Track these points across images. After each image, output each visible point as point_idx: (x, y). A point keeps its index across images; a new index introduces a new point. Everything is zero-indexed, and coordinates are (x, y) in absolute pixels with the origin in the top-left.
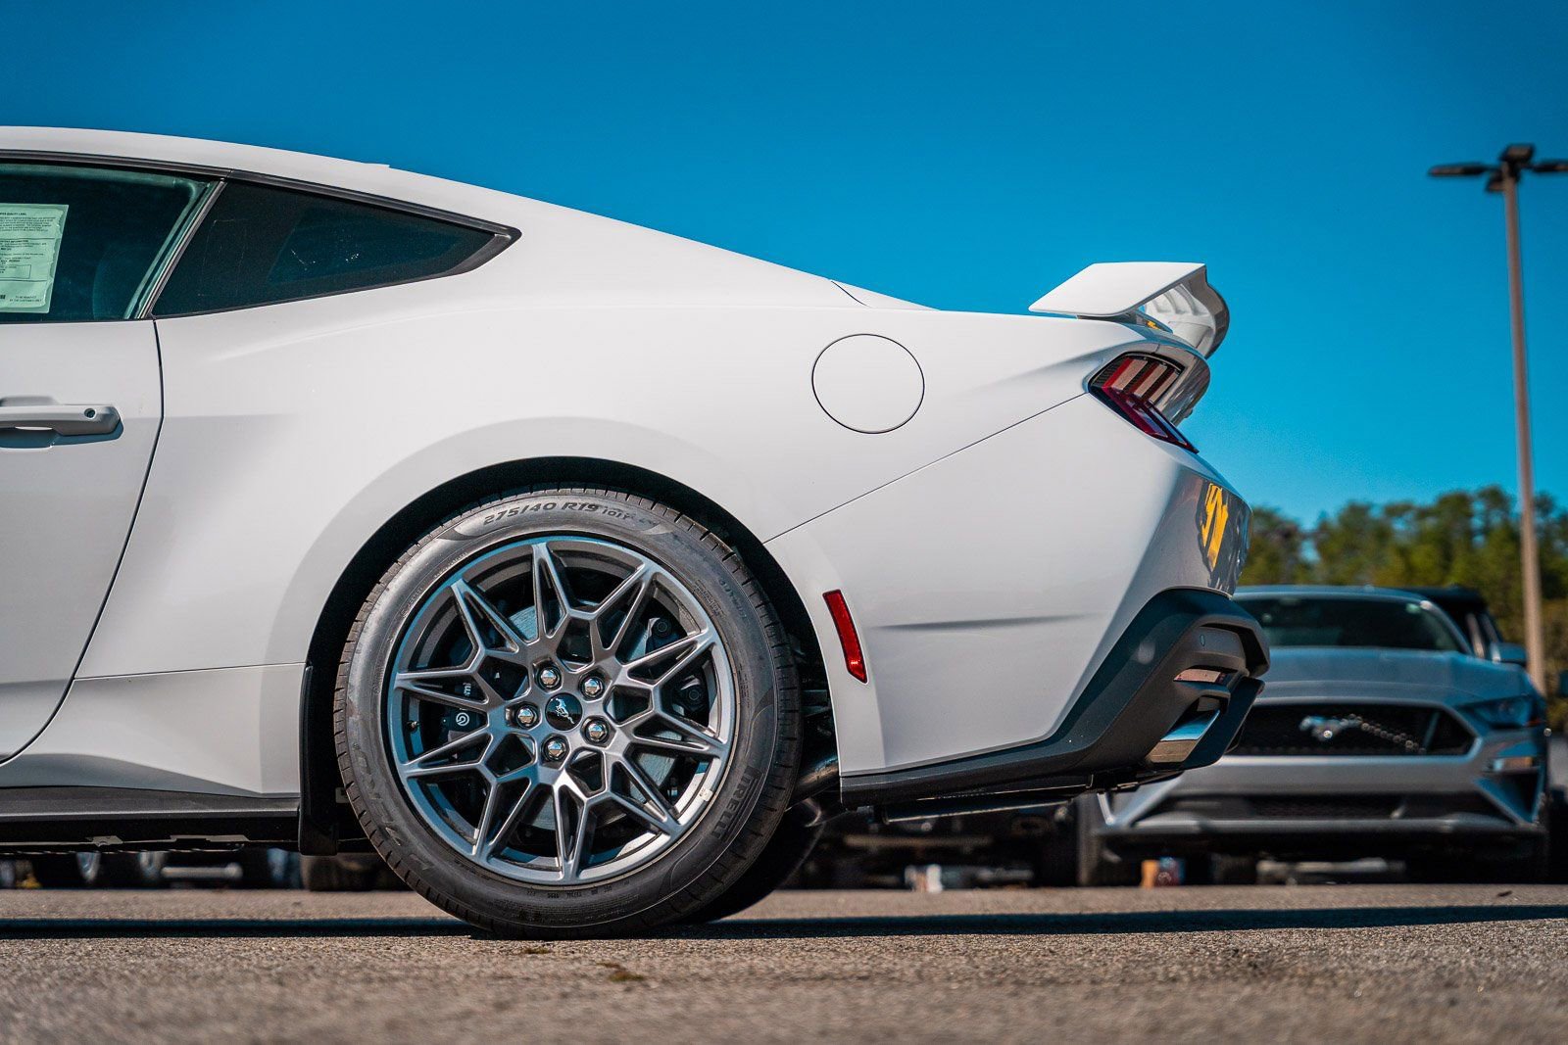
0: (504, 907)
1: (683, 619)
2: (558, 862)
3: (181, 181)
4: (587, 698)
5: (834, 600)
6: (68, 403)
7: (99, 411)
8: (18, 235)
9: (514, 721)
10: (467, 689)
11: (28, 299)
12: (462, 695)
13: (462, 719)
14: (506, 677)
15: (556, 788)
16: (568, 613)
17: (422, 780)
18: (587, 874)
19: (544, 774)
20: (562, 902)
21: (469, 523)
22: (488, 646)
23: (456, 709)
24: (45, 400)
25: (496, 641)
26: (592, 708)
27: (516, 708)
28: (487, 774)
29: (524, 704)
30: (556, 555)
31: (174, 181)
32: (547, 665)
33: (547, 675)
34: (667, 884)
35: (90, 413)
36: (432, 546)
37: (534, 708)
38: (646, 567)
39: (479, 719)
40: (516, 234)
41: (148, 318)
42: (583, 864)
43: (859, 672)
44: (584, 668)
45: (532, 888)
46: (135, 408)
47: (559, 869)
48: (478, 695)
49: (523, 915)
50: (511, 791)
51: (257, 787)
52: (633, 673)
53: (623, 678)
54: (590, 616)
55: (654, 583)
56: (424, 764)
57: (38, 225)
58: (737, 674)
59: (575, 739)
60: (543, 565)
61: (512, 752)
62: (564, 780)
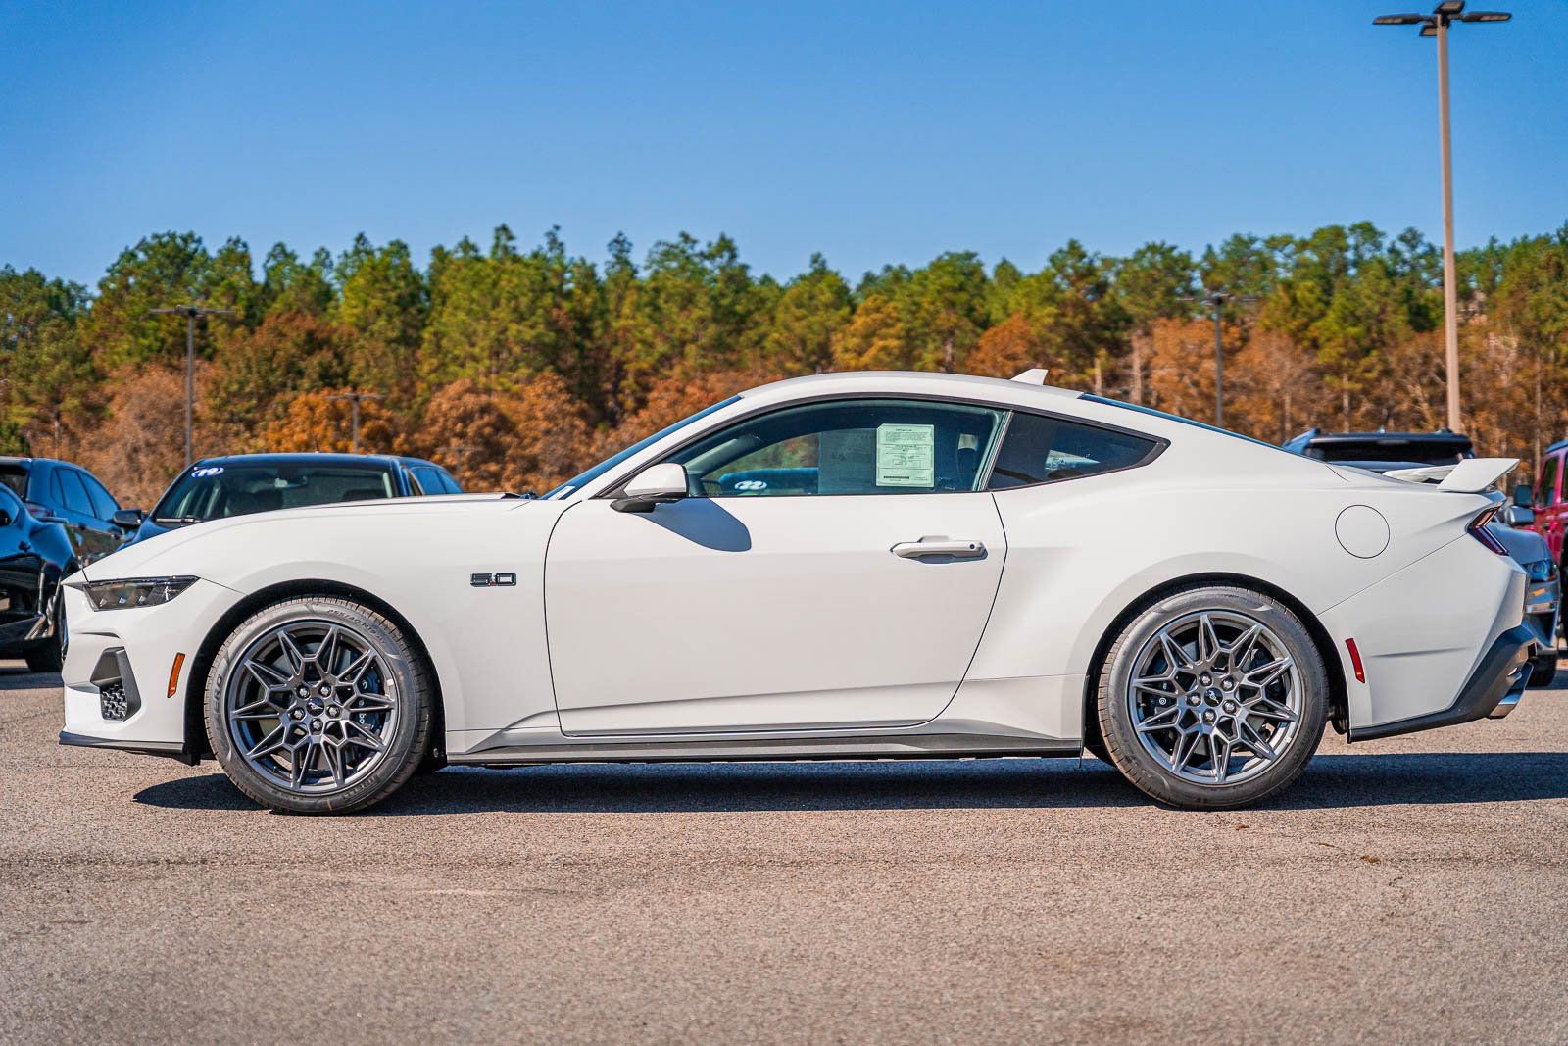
0: (1189, 796)
1: (1273, 651)
2: (1215, 771)
3: (989, 411)
4: (1225, 690)
5: (1350, 643)
6: (958, 542)
7: (977, 546)
8: (910, 442)
9: (1189, 702)
10: (1165, 686)
11: (921, 479)
12: (1162, 689)
13: (1162, 701)
14: (1186, 680)
15: (1212, 737)
16: (1218, 650)
17: (1146, 733)
18: (1230, 779)
19: (1205, 729)
20: (1218, 793)
21: (1167, 604)
22: (1179, 666)
23: (1159, 696)
24: (945, 538)
25: (1182, 662)
26: (1228, 696)
27: (1189, 696)
28: (1179, 729)
29: (1194, 694)
30: (1212, 619)
31: (986, 411)
32: (1205, 674)
33: (1206, 680)
34: (1269, 784)
35: (972, 546)
36: (1149, 615)
37: (1199, 696)
38: (1256, 627)
39: (1172, 702)
40: (1168, 443)
41: (986, 491)
42: (1228, 774)
43: (1361, 678)
44: (1225, 675)
45: (1203, 787)
46: (992, 542)
47: (1215, 775)
48: (1171, 688)
49: (1199, 800)
50: (1191, 738)
51: (1059, 736)
52: (1250, 679)
53: (1245, 682)
54: (1230, 651)
55: (1261, 634)
56: (1148, 725)
57: (920, 437)
58: (1303, 679)
59: (1219, 711)
60: (1206, 626)
61: (1189, 719)
62: (1216, 732)
